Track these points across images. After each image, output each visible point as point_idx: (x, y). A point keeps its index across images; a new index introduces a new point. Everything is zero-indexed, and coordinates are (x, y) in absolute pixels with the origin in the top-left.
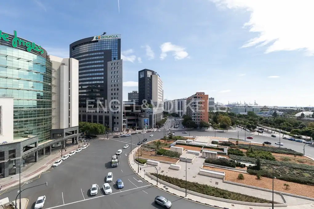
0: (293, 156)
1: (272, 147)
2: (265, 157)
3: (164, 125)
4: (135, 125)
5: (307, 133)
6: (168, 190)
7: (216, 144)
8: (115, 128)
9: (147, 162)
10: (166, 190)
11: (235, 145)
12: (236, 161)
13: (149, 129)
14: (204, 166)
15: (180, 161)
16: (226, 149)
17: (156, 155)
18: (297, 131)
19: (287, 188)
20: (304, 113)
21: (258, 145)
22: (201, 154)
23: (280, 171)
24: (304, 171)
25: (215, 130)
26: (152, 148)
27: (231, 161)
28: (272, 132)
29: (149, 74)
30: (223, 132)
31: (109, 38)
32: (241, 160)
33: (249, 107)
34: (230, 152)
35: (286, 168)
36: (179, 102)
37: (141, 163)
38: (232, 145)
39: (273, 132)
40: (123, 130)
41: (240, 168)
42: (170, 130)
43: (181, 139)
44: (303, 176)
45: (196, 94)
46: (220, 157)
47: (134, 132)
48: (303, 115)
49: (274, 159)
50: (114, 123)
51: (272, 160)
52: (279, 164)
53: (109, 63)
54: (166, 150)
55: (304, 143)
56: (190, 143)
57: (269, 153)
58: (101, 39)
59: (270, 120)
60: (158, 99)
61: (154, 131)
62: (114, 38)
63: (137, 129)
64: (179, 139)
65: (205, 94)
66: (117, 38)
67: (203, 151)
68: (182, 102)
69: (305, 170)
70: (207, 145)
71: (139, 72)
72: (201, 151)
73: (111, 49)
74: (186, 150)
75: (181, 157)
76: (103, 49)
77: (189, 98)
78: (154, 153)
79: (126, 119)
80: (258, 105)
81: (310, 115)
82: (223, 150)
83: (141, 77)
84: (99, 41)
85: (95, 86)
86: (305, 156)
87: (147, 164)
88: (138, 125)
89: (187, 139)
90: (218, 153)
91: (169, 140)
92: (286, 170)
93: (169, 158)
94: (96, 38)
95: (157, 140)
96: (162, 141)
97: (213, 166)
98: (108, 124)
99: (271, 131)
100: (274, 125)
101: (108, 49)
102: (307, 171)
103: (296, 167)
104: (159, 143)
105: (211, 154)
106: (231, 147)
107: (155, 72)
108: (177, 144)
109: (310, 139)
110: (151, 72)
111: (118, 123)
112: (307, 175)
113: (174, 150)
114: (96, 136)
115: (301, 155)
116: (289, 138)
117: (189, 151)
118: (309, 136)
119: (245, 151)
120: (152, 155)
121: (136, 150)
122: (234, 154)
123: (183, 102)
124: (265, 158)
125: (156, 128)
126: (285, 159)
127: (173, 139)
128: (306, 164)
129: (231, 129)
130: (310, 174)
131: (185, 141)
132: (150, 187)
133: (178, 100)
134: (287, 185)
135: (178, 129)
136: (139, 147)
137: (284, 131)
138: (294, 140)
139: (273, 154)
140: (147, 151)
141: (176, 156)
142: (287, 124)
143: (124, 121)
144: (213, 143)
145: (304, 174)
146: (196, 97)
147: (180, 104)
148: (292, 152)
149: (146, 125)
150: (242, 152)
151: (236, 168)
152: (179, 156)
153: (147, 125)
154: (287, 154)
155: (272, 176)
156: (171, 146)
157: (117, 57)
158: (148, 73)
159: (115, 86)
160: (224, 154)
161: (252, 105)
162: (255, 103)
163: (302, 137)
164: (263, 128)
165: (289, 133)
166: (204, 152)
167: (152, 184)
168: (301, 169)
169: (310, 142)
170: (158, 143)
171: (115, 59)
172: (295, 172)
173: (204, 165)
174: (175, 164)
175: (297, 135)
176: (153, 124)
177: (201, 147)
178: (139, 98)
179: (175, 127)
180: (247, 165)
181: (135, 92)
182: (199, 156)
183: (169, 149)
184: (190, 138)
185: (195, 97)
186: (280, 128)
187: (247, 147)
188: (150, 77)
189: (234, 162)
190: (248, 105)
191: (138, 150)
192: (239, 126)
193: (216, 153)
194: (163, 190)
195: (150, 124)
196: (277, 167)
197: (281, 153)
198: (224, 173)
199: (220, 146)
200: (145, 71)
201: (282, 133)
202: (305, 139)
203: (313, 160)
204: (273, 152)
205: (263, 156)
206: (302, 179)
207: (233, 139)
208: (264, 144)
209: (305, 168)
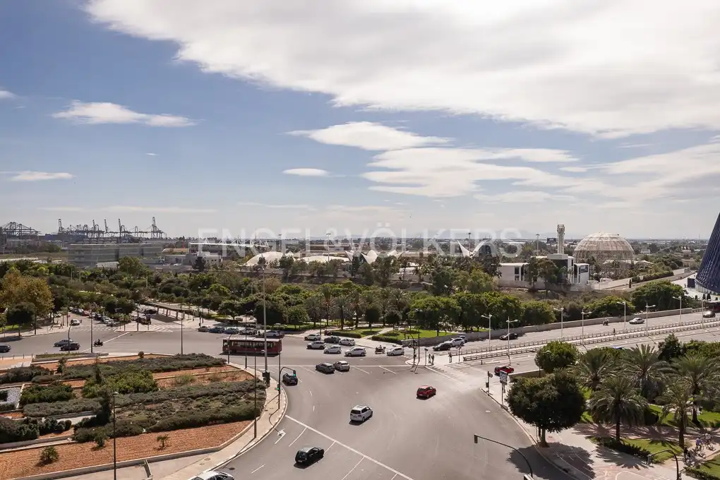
0: (203, 370)
1: (160, 358)
2: (132, 388)
11: (52, 372)
12: (43, 420)
16: (17, 393)
19: (163, 446)
20: (266, 255)
21: (127, 359)
23: (160, 412)
24: (214, 398)
27: (27, 422)
28: (176, 318)
30: (19, 338)
32: (62, 413)
33: (133, 240)
34: (30, 396)
35: (177, 401)
38: (40, 374)
39: (180, 315)
41: (53, 434)
44: (207, 409)
48: (262, 261)
49: (155, 388)
51: (151, 390)
52: (162, 396)
57: (148, 375)
59: (179, 282)
69: (216, 395)
80: (163, 236)
81: (276, 259)
82: (3, 396)
86: (230, 364)
92: (175, 406)
99: (173, 314)
100: (186, 295)
102: (219, 397)
103: (201, 393)
106: (38, 383)
112: (215, 405)
115: (220, 363)
116: (213, 327)
119: (81, 383)
122: (41, 400)
124: (131, 391)
126: (184, 382)
128: (225, 381)
129: (50, 322)
130: (223, 402)
134: (166, 439)
137: (206, 310)
139: (156, 376)
142: (218, 290)
145: (210, 404)
148: (204, 361)
150: (69, 389)
151: (42, 438)
154: (193, 369)
155: (136, 429)
160: (5, 410)
161: (146, 236)
162: (154, 226)
163: (241, 320)
164: (156, 309)
165: (216, 313)
168: (207, 395)
169: (253, 330)
172: (194, 405)
175: (230, 318)
180: (75, 421)
186: (197, 303)
187: (90, 372)
190: (133, 235)
192: (81, 311)
197: (179, 369)
201: (200, 315)
202: (244, 325)
203: (243, 368)
204: (158, 371)
205: (128, 384)
206: (201, 415)
207: (50, 356)
208: (141, 354)
209: (216, 391)
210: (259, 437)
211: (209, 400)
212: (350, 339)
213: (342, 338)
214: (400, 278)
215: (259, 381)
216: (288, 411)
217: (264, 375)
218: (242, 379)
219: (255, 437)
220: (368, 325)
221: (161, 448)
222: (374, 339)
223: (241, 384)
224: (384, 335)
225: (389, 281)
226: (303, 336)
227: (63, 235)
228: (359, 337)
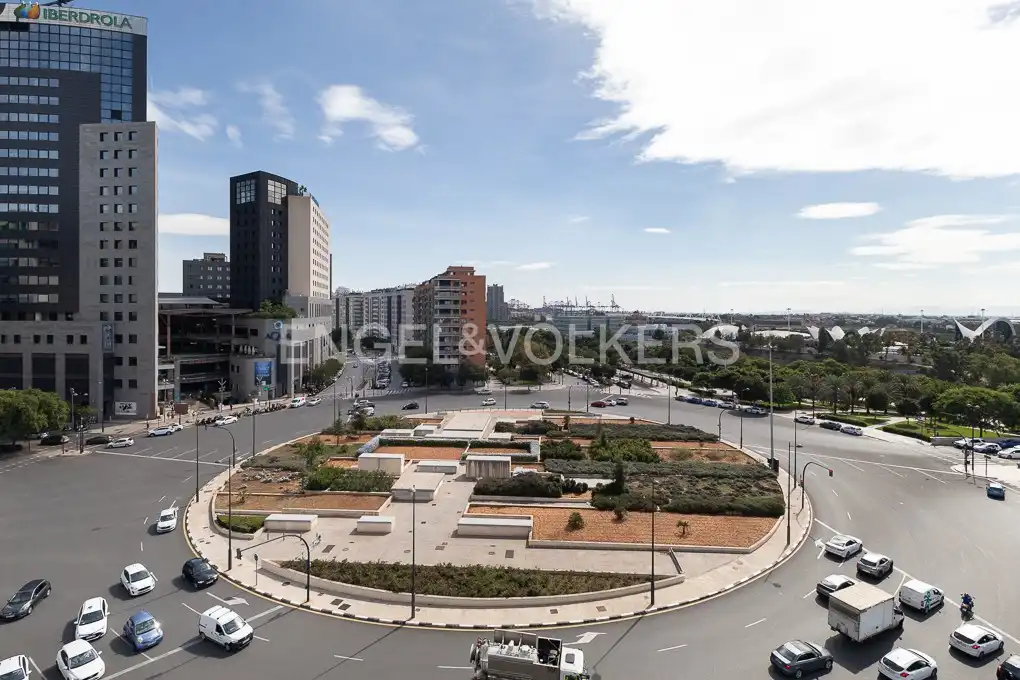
0: (697, 445)
1: (652, 426)
2: (635, 456)
3: (334, 382)
4: (215, 386)
5: (725, 382)
6: (348, 611)
7: (509, 431)
8: (118, 404)
9: (269, 525)
10: (342, 612)
11: (560, 428)
12: (562, 477)
13: (278, 396)
14: (471, 506)
15: (394, 500)
16: (536, 445)
17: (302, 494)
18: (706, 378)
19: (684, 532)
21: (620, 423)
22: (462, 470)
23: (668, 488)
24: (720, 481)
25: (504, 389)
26: (286, 469)
27: (550, 479)
28: (651, 385)
29: (275, 193)
30: (527, 393)
31: (88, 25)
32: (576, 473)
33: (597, 313)
34: (549, 451)
35: (682, 478)
36: (389, 298)
37: (244, 531)
38: (552, 429)
39: (655, 382)
40: (158, 408)
41: (573, 495)
42: (357, 396)
43: (398, 427)
44: (718, 494)
45: (448, 272)
46: (519, 469)
47: (210, 414)
49: (655, 458)
50: (112, 385)
51: (653, 461)
52: (666, 470)
53: (88, 133)
54: (343, 471)
55: (720, 406)
56: (427, 435)
57: (645, 443)
58: (41, 20)
60: (313, 288)
61: (297, 404)
62: (112, 28)
63: (225, 403)
64: (389, 428)
65: (475, 274)
66: (126, 29)
67: (468, 458)
68: (399, 297)
69: (721, 477)
70: (480, 437)
71: (234, 181)
72: (464, 458)
73: (96, 69)
74: (414, 463)
75: (397, 485)
76: (54, 66)
77: (424, 283)
78: (295, 486)
79: (172, 367)
80: (620, 310)
81: (732, 333)
82: (526, 447)
83: (243, 201)
84: (33, 28)
85: (11, 226)
86: (722, 440)
87: (266, 531)
88: (228, 388)
89: (417, 422)
90: (513, 458)
91: (355, 433)
92: (681, 483)
93: (354, 495)
94: (18, 13)
95: (306, 438)
96: (330, 437)
97: (499, 501)
98: (83, 386)
99: (648, 381)
101: (85, 68)
102: (725, 480)
103: (704, 472)
104: (316, 447)
105: (494, 463)
106: (551, 437)
107: (300, 186)
108: (382, 443)
109: (732, 397)
110: (284, 186)
111: (133, 384)
113: (371, 468)
114: (19, 448)
115: (713, 439)
116: (690, 397)
117: (423, 463)
118: (729, 389)
119: (585, 443)
120: (287, 494)
121: (218, 483)
122: (557, 457)
123: (403, 299)
124: (634, 459)
125: (303, 392)
126: (682, 455)
127: (369, 429)
128: (724, 461)
129: (549, 380)
130: (732, 487)
131: (411, 432)
132: (278, 615)
133: (387, 290)
134: (685, 525)
135: (385, 392)
136: (233, 472)
137: (678, 380)
138: (700, 403)
139: (654, 445)
140: (265, 482)
141: (379, 485)
143: (162, 372)
144: (499, 428)
145: (719, 488)
146: (447, 283)
147: (394, 305)
148: (693, 434)
149: (264, 383)
150: (579, 448)
151: (565, 497)
152: (390, 484)
153: (269, 382)
154: (685, 441)
155: (650, 505)
156: (359, 454)
157: (126, 108)
158: (270, 188)
159: (117, 228)
160: (530, 461)
161: (606, 309)
162: (613, 302)
163: (716, 392)
164: (632, 374)
165: (689, 383)
166: (470, 461)
167: (288, 602)
168: (713, 476)
169: (732, 404)
170: (310, 449)
171: (116, 115)
172: (701, 485)
173: (472, 503)
174: (376, 514)
175: (705, 389)
176: (293, 378)
177: (461, 444)
178: (231, 283)
179: (374, 387)
180: (592, 483)
181: (214, 259)
182: (454, 476)
183: (354, 466)
184: (426, 420)
185: (443, 283)
186: (669, 373)
187: (591, 433)
188: (279, 202)
189: (558, 480)
190: (597, 309)
191: (228, 484)
192: (571, 371)
193: (509, 459)
194: (330, 613)
195: (278, 380)
196: (663, 479)
197: (672, 440)
198: (529, 518)
199: (520, 436)
200: (258, 179)
201: (674, 384)
202: (721, 398)
203: (738, 448)
204: (653, 440)
205: (631, 452)
206: (715, 502)
207: (556, 411)
208: (632, 419)
209: (722, 473)
210: (794, 544)
211: (716, 483)
212: (857, 427)
213: (844, 425)
214: (881, 358)
215: (765, 468)
216: (816, 514)
217: (769, 461)
218: (744, 463)
219: (789, 543)
220: (865, 411)
221: (683, 535)
222: (886, 430)
223: (745, 469)
224: (897, 425)
225: (868, 361)
226: (792, 416)
227: (547, 309)
228: (864, 425)
